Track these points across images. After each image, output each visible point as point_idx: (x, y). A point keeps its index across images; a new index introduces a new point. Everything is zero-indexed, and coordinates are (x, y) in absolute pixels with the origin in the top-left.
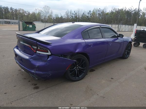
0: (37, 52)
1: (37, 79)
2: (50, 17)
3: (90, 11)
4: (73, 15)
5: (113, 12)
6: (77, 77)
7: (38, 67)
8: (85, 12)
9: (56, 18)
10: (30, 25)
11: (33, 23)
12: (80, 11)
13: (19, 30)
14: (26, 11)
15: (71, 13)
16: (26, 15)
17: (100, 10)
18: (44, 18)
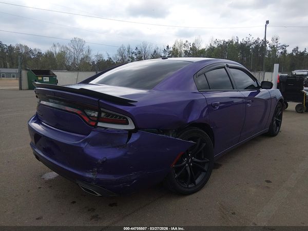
0: (100, 124)
1: (99, 195)
2: (85, 59)
3: (168, 47)
4: (134, 54)
5: (214, 47)
6: (191, 184)
7: (103, 162)
8: (158, 48)
9: (98, 63)
10: (44, 78)
11: (51, 73)
12: (148, 47)
13: (21, 89)
14: (32, 49)
15: (129, 51)
16: (32, 57)
17: (188, 44)
18: (72, 64)
